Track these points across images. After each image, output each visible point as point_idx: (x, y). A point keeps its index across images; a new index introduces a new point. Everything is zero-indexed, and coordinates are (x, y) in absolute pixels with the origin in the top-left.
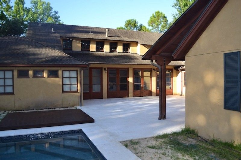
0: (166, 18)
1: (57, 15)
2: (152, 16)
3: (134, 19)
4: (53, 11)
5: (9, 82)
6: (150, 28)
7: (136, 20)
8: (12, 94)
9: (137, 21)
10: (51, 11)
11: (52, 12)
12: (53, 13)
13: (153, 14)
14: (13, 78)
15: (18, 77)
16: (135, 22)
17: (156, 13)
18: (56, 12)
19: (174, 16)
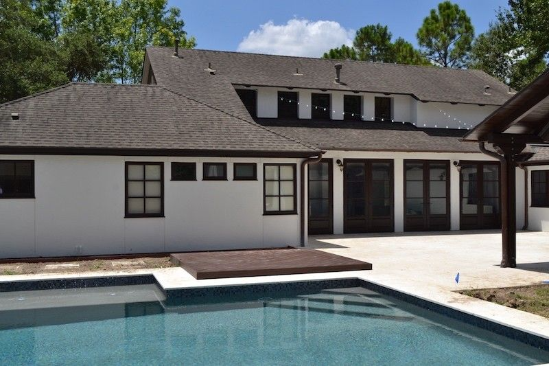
0: (468, 21)
1: (178, 19)
2: (429, 15)
3: (381, 25)
4: (168, 7)
5: (153, 189)
6: (425, 50)
7: (386, 29)
8: (161, 214)
9: (388, 32)
10: (162, 7)
11: (165, 10)
12: (168, 15)
13: (433, 12)
14: (162, 180)
15: (174, 178)
16: (385, 33)
17: (440, 7)
18: (176, 13)
19: (501, 19)
